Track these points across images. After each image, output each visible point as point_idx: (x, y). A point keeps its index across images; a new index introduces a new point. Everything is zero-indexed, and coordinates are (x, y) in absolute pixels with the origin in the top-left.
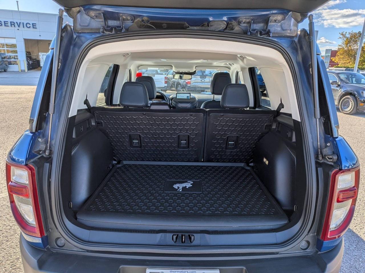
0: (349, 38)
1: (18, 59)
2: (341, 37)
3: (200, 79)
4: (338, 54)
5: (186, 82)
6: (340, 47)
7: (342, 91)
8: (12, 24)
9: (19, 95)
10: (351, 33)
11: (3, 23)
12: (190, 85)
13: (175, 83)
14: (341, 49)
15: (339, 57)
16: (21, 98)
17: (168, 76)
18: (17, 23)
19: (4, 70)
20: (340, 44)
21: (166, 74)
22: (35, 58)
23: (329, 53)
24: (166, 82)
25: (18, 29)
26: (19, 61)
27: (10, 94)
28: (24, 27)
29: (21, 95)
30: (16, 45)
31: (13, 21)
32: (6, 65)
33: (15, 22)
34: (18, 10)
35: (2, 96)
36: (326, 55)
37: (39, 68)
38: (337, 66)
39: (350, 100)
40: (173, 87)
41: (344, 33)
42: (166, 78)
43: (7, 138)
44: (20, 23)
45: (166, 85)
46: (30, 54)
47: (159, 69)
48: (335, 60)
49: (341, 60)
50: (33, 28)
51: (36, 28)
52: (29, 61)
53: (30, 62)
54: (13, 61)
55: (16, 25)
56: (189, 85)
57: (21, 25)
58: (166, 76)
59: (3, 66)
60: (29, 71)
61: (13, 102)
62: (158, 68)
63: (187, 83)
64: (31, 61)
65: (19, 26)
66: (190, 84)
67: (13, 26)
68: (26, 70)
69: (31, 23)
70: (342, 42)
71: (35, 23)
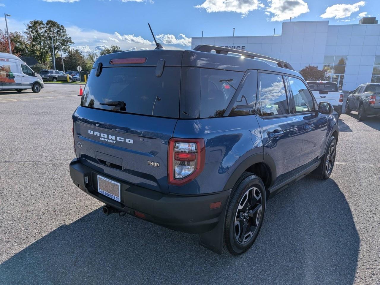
24: (341, 101)
33: (229, 46)
56: (372, 105)
58: (342, 93)
66: (374, 104)
71: (244, 46)
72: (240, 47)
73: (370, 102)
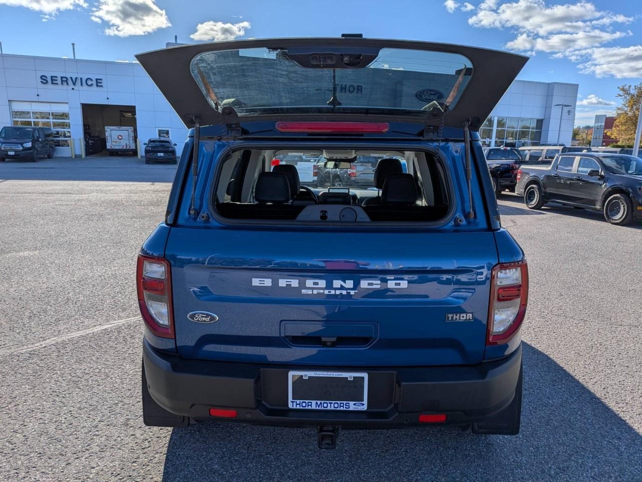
0: (635, 96)
1: (69, 137)
2: (622, 95)
3: (371, 167)
4: (616, 123)
5: (349, 173)
6: (620, 112)
7: (608, 187)
8: (64, 80)
9: (78, 195)
10: (639, 86)
11: (49, 80)
12: (355, 178)
13: (331, 175)
14: (622, 114)
15: (618, 129)
16: (82, 200)
17: (318, 164)
18: (71, 78)
19: (48, 155)
20: (620, 106)
21: (315, 160)
22: (97, 135)
23: (601, 123)
24: (315, 174)
25: (73, 89)
26: (72, 140)
27: (63, 194)
28: (82, 85)
29: (81, 195)
30: (69, 114)
31: (65, 76)
32: (52, 147)
33: (68, 77)
34: (73, 58)
35: (52, 198)
36: (597, 125)
37: (103, 151)
38: (614, 144)
39: (621, 201)
40: (327, 182)
41: (627, 87)
42: (314, 166)
43: (71, 259)
44: (76, 78)
45: (316, 178)
46: (89, 129)
47: (304, 155)
48: (612, 134)
49: (622, 133)
50: (97, 86)
51: (102, 86)
52: (89, 139)
53: (90, 142)
54: (62, 140)
55: (70, 82)
56: (353, 178)
57: (79, 82)
58: (315, 164)
59: (47, 148)
60: (87, 157)
61: (69, 206)
62: (302, 154)
63: (350, 175)
64: (91, 140)
65: (74, 84)
66: (355, 176)
67: (65, 83)
68: (83, 156)
69: (94, 78)
70: (623, 103)
71: (101, 78)
72: (92, 80)
73: (350, 174)
